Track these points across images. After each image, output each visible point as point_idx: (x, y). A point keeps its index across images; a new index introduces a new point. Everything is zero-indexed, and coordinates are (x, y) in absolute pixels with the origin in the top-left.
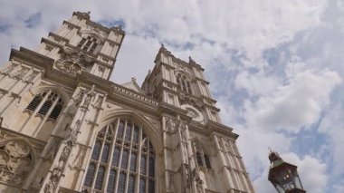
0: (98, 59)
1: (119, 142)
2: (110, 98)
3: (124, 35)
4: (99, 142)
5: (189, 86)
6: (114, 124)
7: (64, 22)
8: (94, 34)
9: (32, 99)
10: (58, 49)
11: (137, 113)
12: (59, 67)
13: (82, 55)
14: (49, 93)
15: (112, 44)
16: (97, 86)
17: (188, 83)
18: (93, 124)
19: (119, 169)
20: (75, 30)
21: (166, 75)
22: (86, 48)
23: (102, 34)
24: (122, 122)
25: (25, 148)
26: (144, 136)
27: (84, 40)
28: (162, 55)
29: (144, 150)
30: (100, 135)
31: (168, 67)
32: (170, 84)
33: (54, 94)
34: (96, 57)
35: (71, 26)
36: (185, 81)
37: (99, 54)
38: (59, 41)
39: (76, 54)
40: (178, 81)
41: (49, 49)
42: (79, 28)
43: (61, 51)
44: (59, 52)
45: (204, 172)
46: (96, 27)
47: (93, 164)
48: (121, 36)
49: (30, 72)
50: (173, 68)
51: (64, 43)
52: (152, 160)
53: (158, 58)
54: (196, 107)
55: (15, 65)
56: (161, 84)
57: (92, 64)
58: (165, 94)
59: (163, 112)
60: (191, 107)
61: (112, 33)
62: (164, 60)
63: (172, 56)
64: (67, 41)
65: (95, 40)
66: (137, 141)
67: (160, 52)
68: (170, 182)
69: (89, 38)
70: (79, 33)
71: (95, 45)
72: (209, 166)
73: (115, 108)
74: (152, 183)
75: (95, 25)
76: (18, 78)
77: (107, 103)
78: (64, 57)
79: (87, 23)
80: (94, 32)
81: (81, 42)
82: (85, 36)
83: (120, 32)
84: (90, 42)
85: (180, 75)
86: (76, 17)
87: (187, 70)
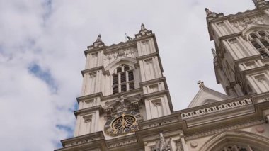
0: (145, 92)
2: (189, 134)
3: (153, 36)
7: (83, 73)
8: (122, 61)
10: (97, 112)
11: (231, 131)
12: (111, 134)
15: (148, 59)
20: (100, 73)
21: (237, 51)
22: (124, 87)
23: (130, 55)
27: (115, 76)
28: (214, 26)
31: (232, 38)
32: (249, 60)
34: (141, 90)
35: (92, 72)
36: (266, 38)
37: (142, 85)
38: (92, 101)
39: (118, 103)
40: (257, 46)
41: (88, 119)
42: (101, 68)
43: (102, 112)
44: (101, 114)
46: (117, 51)
48: (151, 41)
50: (240, 34)
51: (99, 99)
53: (212, 35)
56: (237, 68)
57: (142, 102)
58: (251, 80)
59: (262, 109)
61: (139, 44)
62: (221, 31)
63: (228, 18)
64: (100, 95)
65: (127, 68)
67: (209, 23)
69: (119, 70)
70: (106, 73)
71: (131, 73)
73: (202, 143)
75: (115, 49)
77: (189, 142)
78: (109, 117)
79: (105, 54)
80: (120, 58)
81: (115, 82)
82: (113, 71)
83: (147, 36)
84: (123, 75)
85: (254, 36)
86: (90, 56)
87: (259, 21)
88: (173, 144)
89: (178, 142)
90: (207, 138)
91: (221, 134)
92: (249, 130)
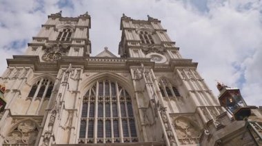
0: (73, 43)
1: (100, 99)
2: (86, 69)
3: (90, 18)
4: (85, 104)
5: (151, 38)
6: (94, 87)
7: (43, 26)
9: (30, 89)
10: (42, 47)
11: (110, 72)
12: (45, 60)
13: (60, 45)
14: (42, 80)
15: (82, 28)
16: (73, 63)
17: (150, 36)
18: (76, 92)
19: (104, 118)
20: (52, 29)
21: (129, 36)
22: (63, 39)
23: (73, 24)
24: (101, 83)
25: (32, 125)
26: (120, 88)
27: (61, 33)
28: (124, 22)
29: (121, 98)
30: (86, 98)
31: (130, 30)
32: (133, 42)
33: (46, 81)
34: (71, 42)
35: (48, 27)
36: (147, 35)
37: (72, 39)
38: (41, 41)
39: (55, 46)
40: (141, 37)
41: (34, 49)
42: (54, 26)
43: (44, 48)
44: (43, 49)
45: (175, 100)
46: (67, 20)
47: (83, 121)
48: (88, 20)
49: (24, 71)
50: (134, 29)
51: (45, 41)
52: (129, 103)
53: (122, 28)
54: (159, 52)
55: (12, 70)
56: (126, 44)
57: (69, 48)
58: (131, 51)
59: (130, 65)
60: (155, 54)
61: (80, 20)
62: (126, 25)
63: (132, 20)
64: (47, 39)
65: (69, 30)
66: (115, 93)
68: (144, 117)
69: (65, 30)
70: (56, 30)
71: (70, 34)
72: (178, 95)
73: (92, 74)
74: (132, 120)
75: (66, 19)
76: (15, 78)
77: (85, 73)
78: (47, 51)
79: (60, 20)
80: (67, 25)
81: (60, 35)
82: (61, 30)
83: (87, 17)
84: (66, 33)
85: (142, 33)
86: (51, 19)
87: (147, 27)
88: (76, 71)
89: (79, 71)
91: (104, 73)
92: (119, 74)
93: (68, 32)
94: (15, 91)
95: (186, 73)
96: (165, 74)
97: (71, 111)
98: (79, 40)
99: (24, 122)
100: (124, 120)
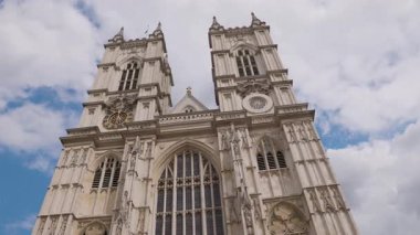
0: (140, 94)
1: (180, 182)
2: (160, 137)
3: (163, 40)
4: (161, 192)
5: (253, 63)
6: (172, 164)
7: (99, 66)
8: (133, 58)
9: (92, 176)
10: (100, 107)
11: (191, 139)
12: (106, 127)
13: (124, 100)
14: (106, 162)
15: (152, 62)
16: (142, 132)
17: (252, 58)
18: (147, 180)
19: (184, 212)
20: (111, 69)
21: (220, 67)
22: (128, 84)
23: (140, 53)
24: (180, 156)
25: (100, 228)
26: (205, 161)
27: (125, 72)
29: (207, 179)
30: (161, 184)
32: (225, 78)
33: (111, 160)
35: (105, 67)
36: (248, 58)
37: (140, 87)
38: (99, 96)
39: (118, 101)
41: (92, 112)
42: (113, 64)
43: (104, 107)
44: (103, 109)
46: (132, 47)
47: (159, 218)
48: (160, 43)
49: (82, 151)
50: (228, 51)
51: (104, 94)
52: (217, 186)
54: (262, 91)
55: (68, 152)
57: (136, 102)
58: (221, 97)
59: (217, 126)
60: (257, 94)
61: (150, 44)
63: (226, 31)
64: (105, 91)
65: (136, 65)
66: (197, 172)
67: (210, 35)
68: (230, 210)
69: (129, 66)
70: (117, 69)
71: (138, 71)
73: (168, 145)
74: (219, 212)
75: (131, 45)
76: (74, 165)
77: (159, 144)
78: (109, 112)
79: (121, 49)
80: (132, 55)
81: (123, 78)
82: (124, 67)
83: (158, 37)
84: (131, 71)
85: (240, 53)
86: (108, 49)
87: (248, 40)
88: (146, 145)
89: (150, 144)
90: (172, 143)
91: (184, 140)
92: (203, 140)
93: (134, 69)
94: (76, 185)
95: (296, 128)
96: (268, 132)
97: (143, 210)
98: (148, 87)
99: (92, 225)
100: (209, 212)
